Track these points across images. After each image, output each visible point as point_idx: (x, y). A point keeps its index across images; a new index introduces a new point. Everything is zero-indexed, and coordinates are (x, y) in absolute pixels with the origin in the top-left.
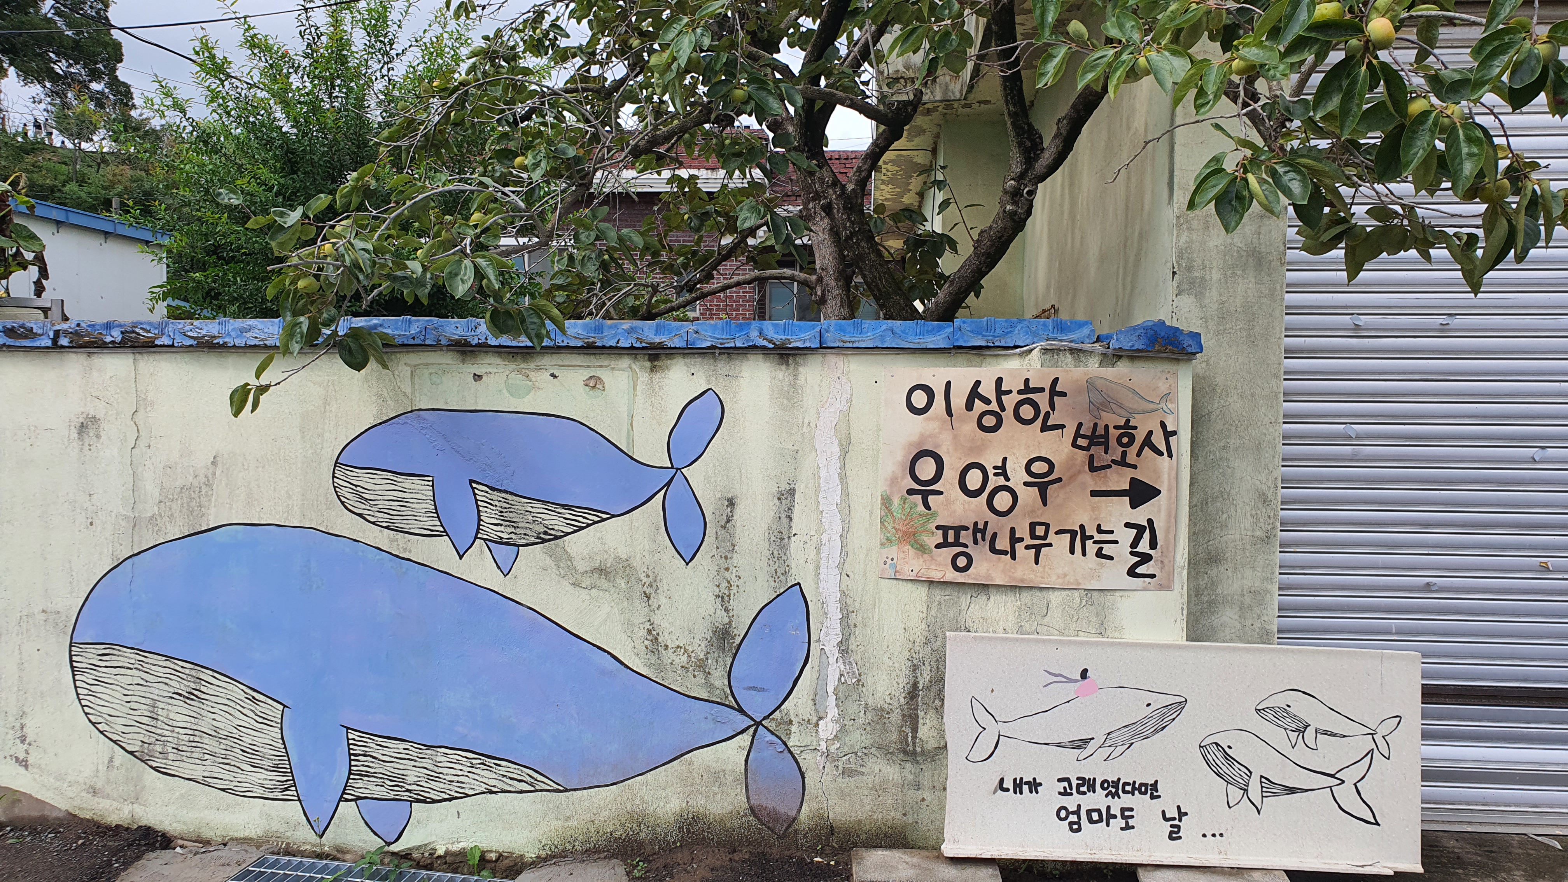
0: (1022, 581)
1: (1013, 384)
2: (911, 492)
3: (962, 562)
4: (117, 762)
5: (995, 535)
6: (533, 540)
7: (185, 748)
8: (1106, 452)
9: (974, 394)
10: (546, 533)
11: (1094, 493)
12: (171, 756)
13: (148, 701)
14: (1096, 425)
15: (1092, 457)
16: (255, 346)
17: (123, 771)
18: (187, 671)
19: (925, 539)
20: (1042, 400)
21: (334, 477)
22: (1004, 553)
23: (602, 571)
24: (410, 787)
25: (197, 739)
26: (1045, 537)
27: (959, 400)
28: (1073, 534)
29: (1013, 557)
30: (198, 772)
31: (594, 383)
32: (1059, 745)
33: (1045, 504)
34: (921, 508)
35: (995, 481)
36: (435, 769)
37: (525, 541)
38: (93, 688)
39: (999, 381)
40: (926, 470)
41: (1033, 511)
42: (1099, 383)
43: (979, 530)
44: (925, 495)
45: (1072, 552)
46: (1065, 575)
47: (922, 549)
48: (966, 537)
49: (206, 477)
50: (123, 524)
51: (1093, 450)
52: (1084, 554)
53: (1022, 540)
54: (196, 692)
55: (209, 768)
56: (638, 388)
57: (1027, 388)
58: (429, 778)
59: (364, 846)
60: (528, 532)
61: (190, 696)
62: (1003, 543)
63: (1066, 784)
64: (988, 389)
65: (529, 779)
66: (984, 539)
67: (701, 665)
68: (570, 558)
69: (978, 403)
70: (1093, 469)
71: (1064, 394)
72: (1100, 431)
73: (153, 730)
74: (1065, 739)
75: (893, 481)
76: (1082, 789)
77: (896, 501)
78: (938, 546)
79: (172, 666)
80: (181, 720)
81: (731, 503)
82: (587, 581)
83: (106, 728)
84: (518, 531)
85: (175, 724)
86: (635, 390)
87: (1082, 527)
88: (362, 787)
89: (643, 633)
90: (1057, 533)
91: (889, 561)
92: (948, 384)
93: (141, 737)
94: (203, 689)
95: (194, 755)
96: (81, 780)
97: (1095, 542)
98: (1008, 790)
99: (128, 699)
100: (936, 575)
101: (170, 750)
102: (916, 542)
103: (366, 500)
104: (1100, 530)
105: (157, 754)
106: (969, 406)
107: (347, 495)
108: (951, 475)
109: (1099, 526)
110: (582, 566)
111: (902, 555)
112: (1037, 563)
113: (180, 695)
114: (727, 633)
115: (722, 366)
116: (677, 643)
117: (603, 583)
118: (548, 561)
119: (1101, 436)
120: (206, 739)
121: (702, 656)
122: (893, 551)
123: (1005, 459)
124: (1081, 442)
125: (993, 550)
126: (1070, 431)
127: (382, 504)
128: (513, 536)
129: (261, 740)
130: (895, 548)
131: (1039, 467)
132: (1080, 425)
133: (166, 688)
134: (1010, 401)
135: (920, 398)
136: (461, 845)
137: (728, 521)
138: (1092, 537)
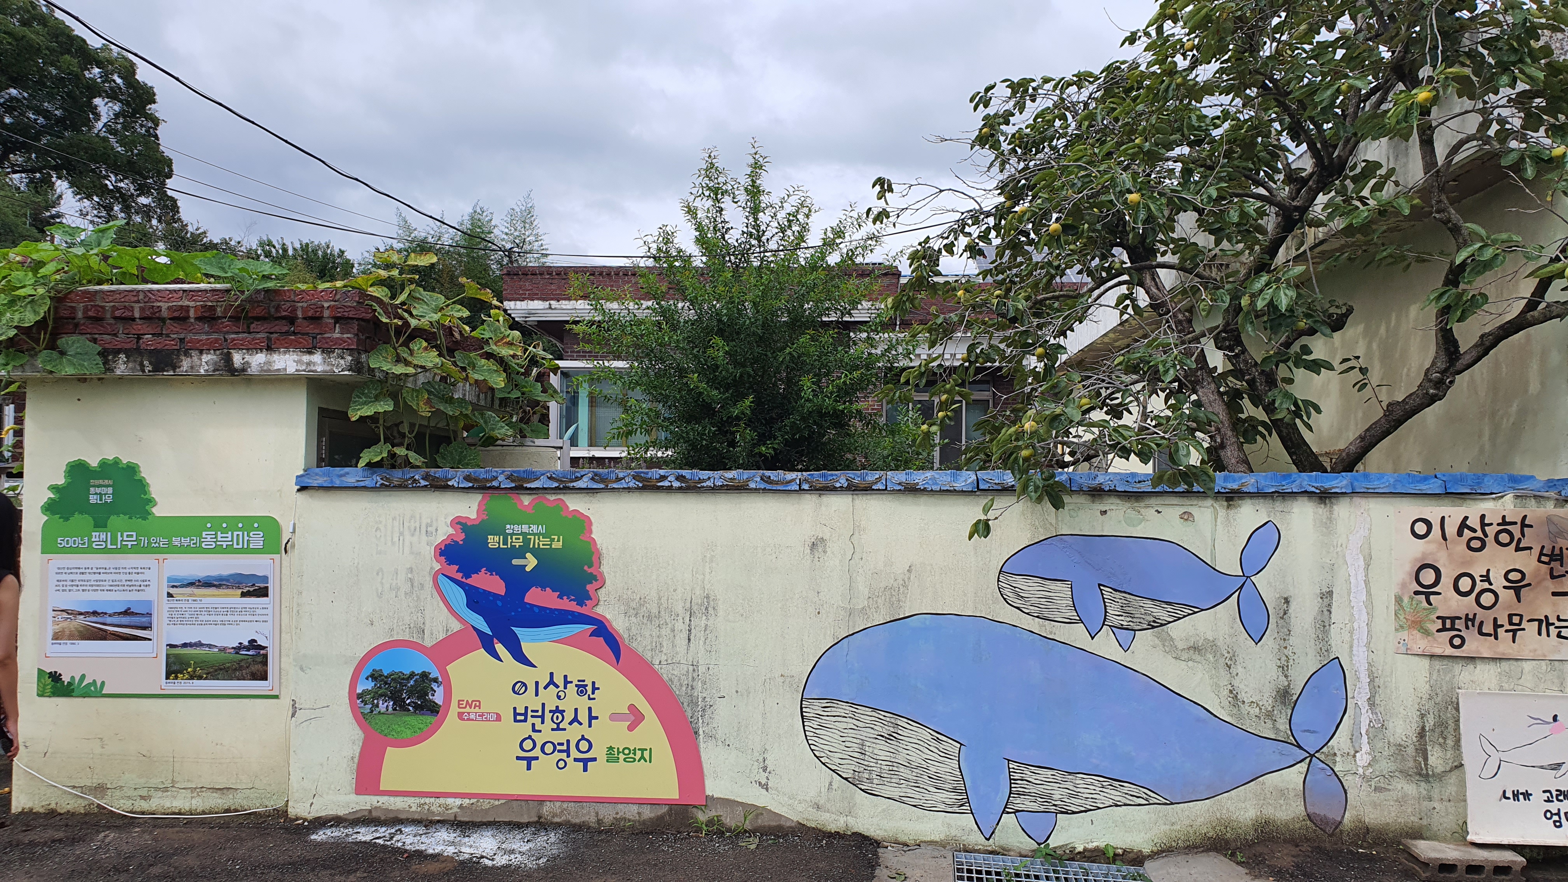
0: (1504, 654)
1: (1493, 518)
2: (1417, 593)
3: (1457, 642)
4: (835, 786)
5: (1482, 623)
6: (1145, 626)
7: (886, 775)
8: (1562, 566)
9: (1463, 525)
10: (1154, 622)
11: (1554, 594)
12: (875, 781)
13: (858, 741)
14: (1554, 547)
15: (1552, 569)
16: (947, 490)
17: (840, 792)
18: (888, 719)
19: (1428, 625)
20: (1516, 530)
21: (998, 581)
22: (1489, 635)
23: (1195, 648)
24: (1056, 803)
25: (895, 769)
26: (1519, 624)
27: (1451, 529)
28: (1540, 622)
29: (1496, 638)
30: (896, 793)
31: (1187, 517)
32: (1542, 767)
33: (1519, 601)
34: (1425, 604)
35: (1480, 586)
36: (1075, 789)
37: (1139, 627)
38: (817, 731)
39: (1483, 517)
40: (1428, 577)
41: (1511, 606)
42: (1555, 519)
43: (1469, 620)
44: (1428, 595)
45: (1540, 634)
46: (1535, 650)
47: (1426, 633)
48: (1459, 624)
49: (903, 580)
50: (842, 613)
51: (1553, 564)
52: (1548, 635)
53: (1502, 626)
54: (894, 735)
55: (904, 790)
56: (1218, 520)
57: (1504, 522)
58: (1071, 796)
59: (1021, 846)
60: (1142, 621)
61: (889, 738)
62: (1488, 628)
63: (1548, 794)
64: (1473, 522)
65: (1145, 796)
66: (1473, 626)
67: (1269, 715)
68: (1172, 639)
69: (1467, 533)
70: (1553, 577)
71: (1531, 526)
72: (1557, 551)
73: (862, 762)
74: (1545, 764)
75: (1404, 585)
76: (1561, 798)
77: (1406, 600)
78: (1438, 631)
79: (877, 715)
80: (883, 755)
81: (1287, 601)
82: (1185, 656)
83: (828, 761)
84: (1134, 620)
85: (878, 757)
86: (1216, 521)
87: (1546, 617)
88: (1020, 803)
89: (1226, 692)
90: (1528, 621)
91: (1402, 642)
92: (1443, 518)
93: (853, 767)
94: (900, 732)
95: (893, 780)
96: (808, 799)
97: (1556, 627)
98: (1509, 798)
99: (843, 739)
100: (1438, 651)
101: (875, 776)
102: (1422, 628)
103: (1022, 597)
104: (1559, 619)
105: (865, 780)
106: (1460, 533)
107: (1009, 594)
108: (1447, 581)
109: (1558, 616)
110: (1180, 645)
111: (1411, 637)
112: (1514, 642)
113: (882, 736)
114: (1287, 692)
115: (1279, 505)
116: (1251, 700)
117: (1197, 657)
118: (1157, 641)
119: (1557, 555)
120: (902, 769)
121: (1270, 709)
122: (1404, 634)
123: (1488, 571)
124: (1543, 558)
125: (1481, 633)
126: (1536, 552)
127: (1033, 600)
128: (1131, 623)
129: (943, 769)
130: (1406, 632)
131: (1514, 576)
132: (1543, 547)
133: (872, 731)
134: (1491, 531)
135: (1421, 528)
136: (1095, 844)
137: (1285, 614)
138: (1553, 624)
